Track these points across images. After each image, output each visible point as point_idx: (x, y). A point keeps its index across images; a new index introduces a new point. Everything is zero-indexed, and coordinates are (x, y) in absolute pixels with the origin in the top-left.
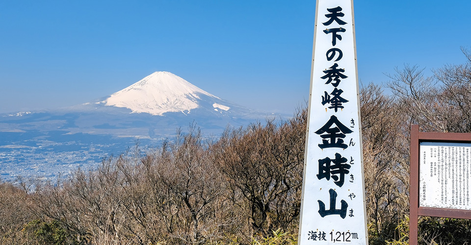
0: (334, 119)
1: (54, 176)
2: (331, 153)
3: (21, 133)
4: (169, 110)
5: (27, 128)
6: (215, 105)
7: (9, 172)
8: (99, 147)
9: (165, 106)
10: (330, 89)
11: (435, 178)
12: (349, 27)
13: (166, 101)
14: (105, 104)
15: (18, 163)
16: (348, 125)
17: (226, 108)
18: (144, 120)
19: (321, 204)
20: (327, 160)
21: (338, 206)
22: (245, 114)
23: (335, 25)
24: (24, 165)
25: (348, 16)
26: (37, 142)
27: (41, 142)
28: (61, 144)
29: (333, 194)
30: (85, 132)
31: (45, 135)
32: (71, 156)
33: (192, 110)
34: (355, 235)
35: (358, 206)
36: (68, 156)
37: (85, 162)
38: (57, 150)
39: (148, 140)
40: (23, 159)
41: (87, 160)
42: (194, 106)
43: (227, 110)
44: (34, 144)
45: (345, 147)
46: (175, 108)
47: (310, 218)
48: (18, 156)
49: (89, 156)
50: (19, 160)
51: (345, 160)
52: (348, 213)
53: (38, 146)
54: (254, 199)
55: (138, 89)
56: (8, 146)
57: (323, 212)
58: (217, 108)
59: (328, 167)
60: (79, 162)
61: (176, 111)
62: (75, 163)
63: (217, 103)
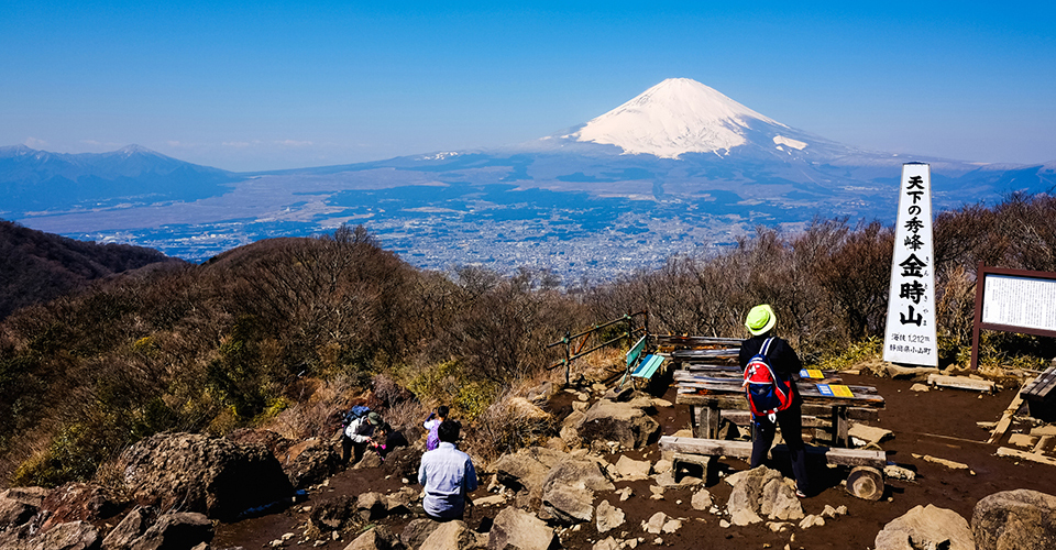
0: (913, 256)
1: (493, 260)
2: (910, 280)
3: (442, 187)
4: (691, 149)
5: (453, 180)
6: (777, 140)
7: (425, 251)
8: (566, 214)
9: (683, 141)
10: (911, 234)
11: (996, 301)
12: (926, 191)
13: (684, 132)
14: (577, 138)
15: (438, 236)
16: (924, 261)
17: (800, 145)
18: (644, 167)
19: (903, 316)
20: (908, 285)
21: (915, 317)
22: (837, 157)
23: (915, 189)
24: (447, 241)
25: (926, 183)
26: (467, 204)
27: (473, 204)
28: (505, 207)
29: (911, 309)
30: (543, 187)
31: (479, 191)
32: (521, 228)
33: (732, 149)
34: (927, 338)
35: (930, 318)
36: (516, 228)
37: (544, 238)
38: (499, 217)
39: (652, 203)
40: (446, 231)
41: (546, 235)
42: (738, 140)
43: (800, 148)
44: (462, 206)
45: (921, 276)
46: (701, 145)
47: (893, 325)
48: (437, 225)
49: (549, 229)
50: (440, 233)
51: (921, 285)
52: (922, 323)
53: (468, 210)
54: (851, 311)
55: (635, 111)
56: (422, 209)
57: (903, 321)
58: (782, 145)
59: (908, 290)
60: (533, 239)
61: (704, 150)
62: (526, 240)
63: (781, 135)
